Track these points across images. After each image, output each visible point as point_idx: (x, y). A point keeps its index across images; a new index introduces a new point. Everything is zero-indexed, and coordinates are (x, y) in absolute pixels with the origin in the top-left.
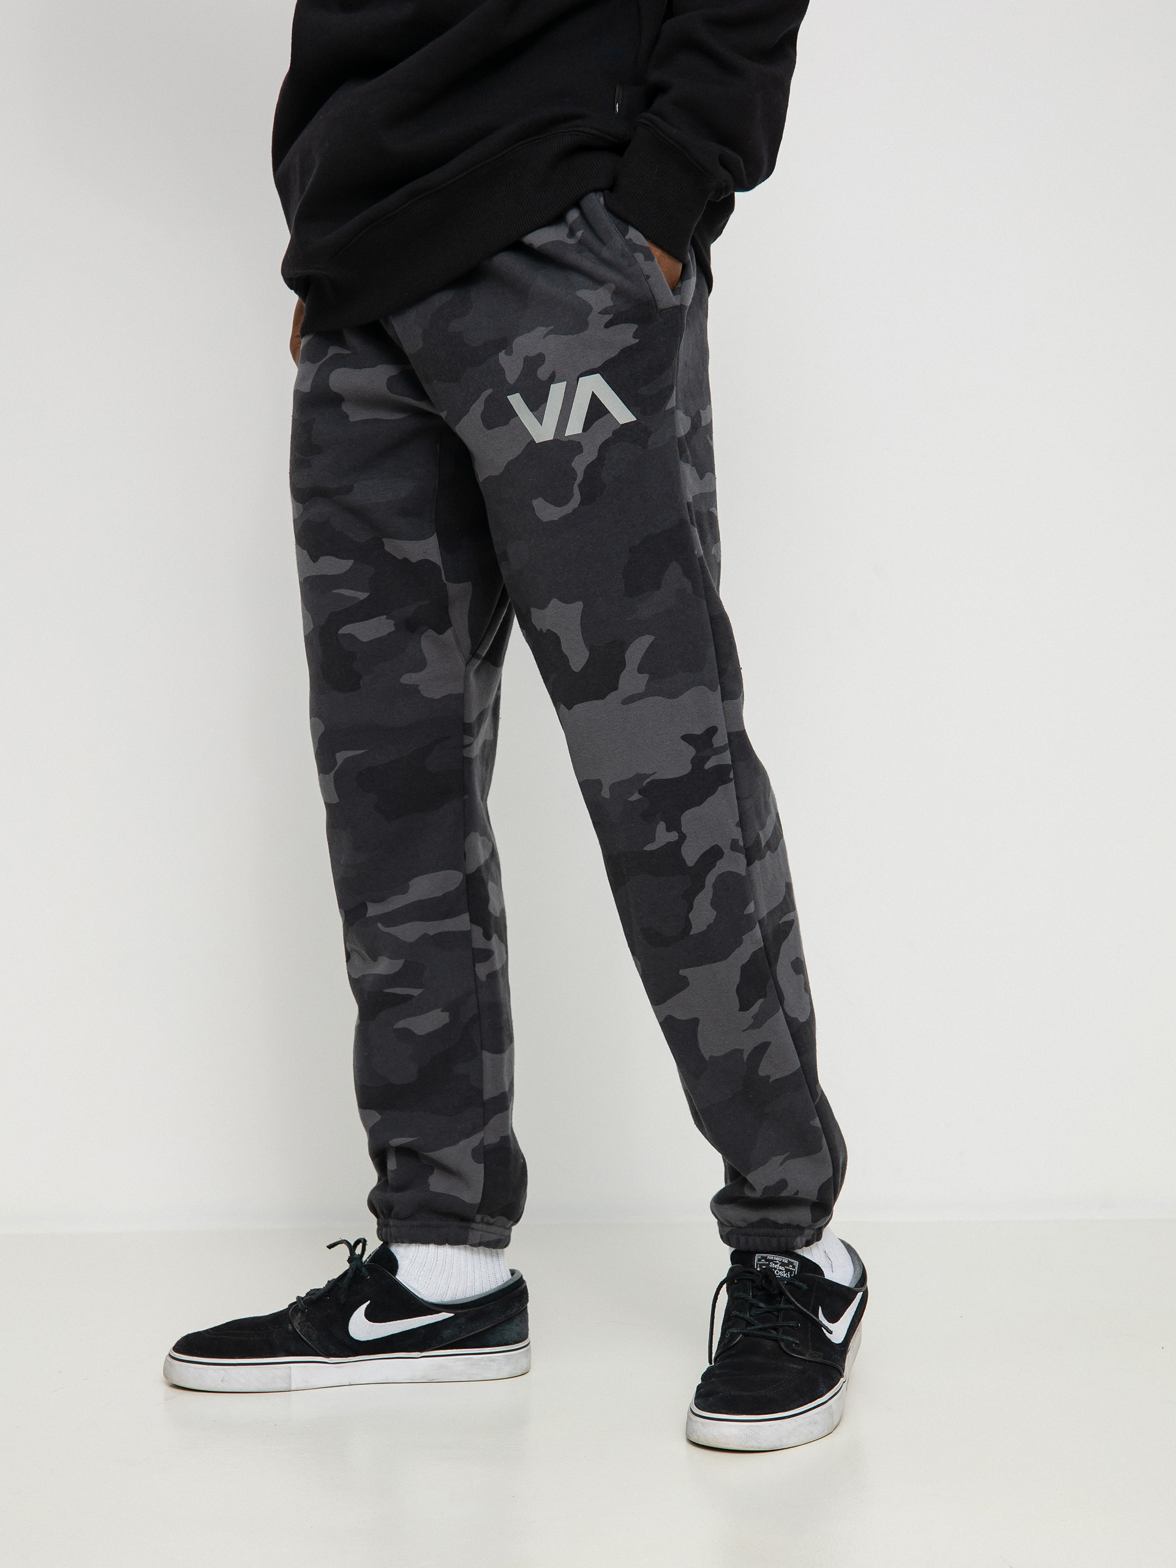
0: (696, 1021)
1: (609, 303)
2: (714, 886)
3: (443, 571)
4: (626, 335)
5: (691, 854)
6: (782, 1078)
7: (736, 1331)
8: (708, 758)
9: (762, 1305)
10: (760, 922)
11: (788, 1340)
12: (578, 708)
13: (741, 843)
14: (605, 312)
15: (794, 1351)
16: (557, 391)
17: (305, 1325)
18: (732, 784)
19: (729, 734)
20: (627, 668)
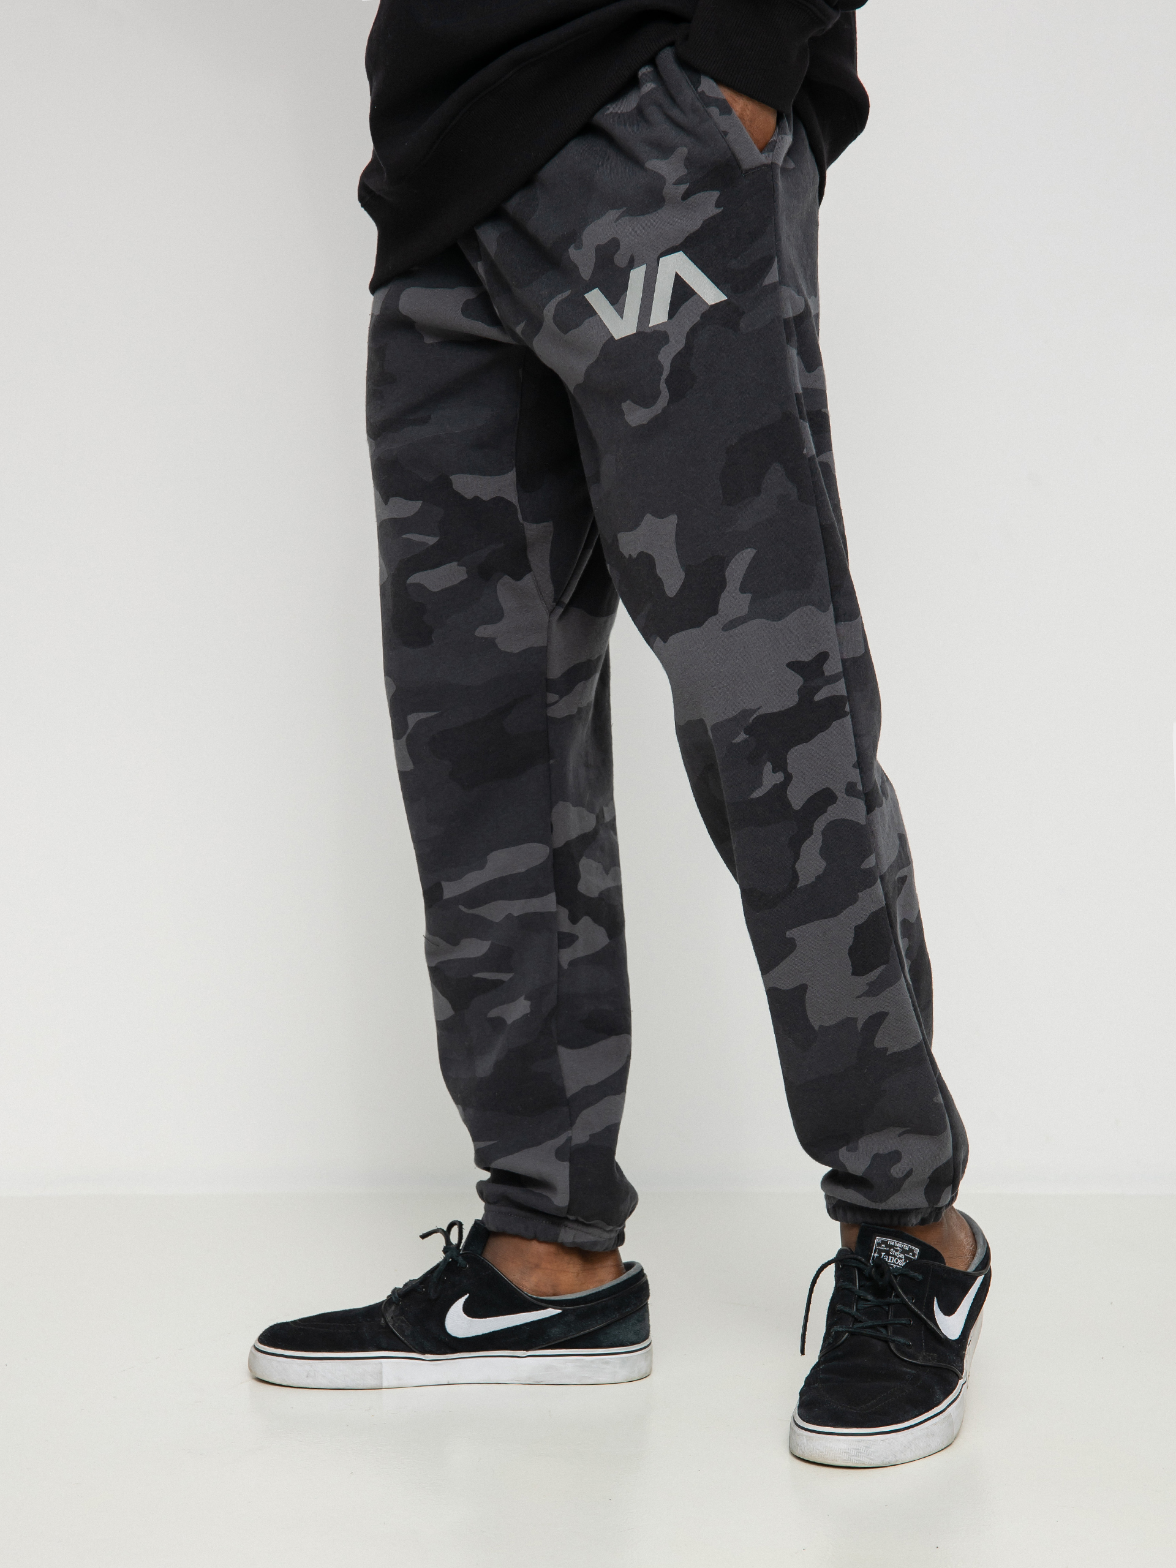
0: (803, 989)
1: (683, 171)
2: (824, 833)
3: (519, 510)
4: (707, 205)
5: (797, 798)
6: (901, 1051)
7: (841, 1329)
8: (818, 689)
9: (870, 1297)
10: (882, 878)
11: (899, 1342)
12: (674, 639)
13: (860, 787)
14: (678, 182)
15: (906, 1354)
16: (637, 276)
17: (398, 1319)
18: (849, 717)
19: (844, 661)
20: (728, 588)
